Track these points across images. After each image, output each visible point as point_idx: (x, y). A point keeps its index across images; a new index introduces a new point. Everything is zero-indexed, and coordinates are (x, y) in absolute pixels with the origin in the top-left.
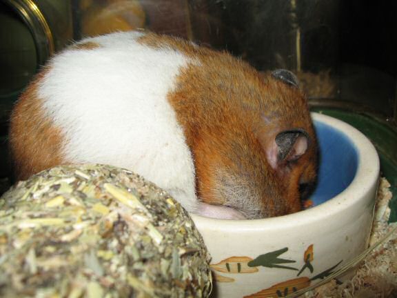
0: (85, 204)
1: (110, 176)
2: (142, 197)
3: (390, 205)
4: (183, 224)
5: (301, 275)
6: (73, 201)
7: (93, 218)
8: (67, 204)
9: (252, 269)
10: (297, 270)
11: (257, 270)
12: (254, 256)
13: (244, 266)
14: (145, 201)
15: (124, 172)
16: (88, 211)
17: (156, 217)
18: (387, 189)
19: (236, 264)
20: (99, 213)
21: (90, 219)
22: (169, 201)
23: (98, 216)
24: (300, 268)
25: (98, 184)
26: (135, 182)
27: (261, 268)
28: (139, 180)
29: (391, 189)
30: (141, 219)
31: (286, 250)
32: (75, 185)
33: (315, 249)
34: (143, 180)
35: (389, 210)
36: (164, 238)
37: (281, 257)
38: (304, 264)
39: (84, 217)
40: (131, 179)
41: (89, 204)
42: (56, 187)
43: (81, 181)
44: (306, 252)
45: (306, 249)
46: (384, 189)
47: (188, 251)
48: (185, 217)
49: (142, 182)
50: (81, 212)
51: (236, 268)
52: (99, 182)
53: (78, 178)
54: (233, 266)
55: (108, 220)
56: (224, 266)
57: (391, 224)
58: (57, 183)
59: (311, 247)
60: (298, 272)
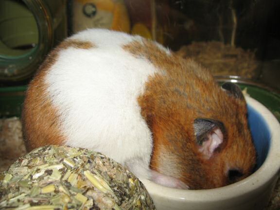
0: (70, 193)
1: (89, 162)
2: (111, 180)
4: (139, 198)
6: (61, 188)
7: (76, 206)
8: (57, 192)
14: (113, 184)
16: (72, 198)
17: (120, 199)
20: (80, 202)
21: (73, 207)
22: (130, 181)
23: (79, 204)
25: (79, 172)
26: (107, 166)
28: (110, 163)
32: (63, 171)
34: (113, 162)
39: (69, 206)
40: (103, 163)
41: (72, 192)
42: (49, 172)
43: (68, 169)
48: (141, 189)
49: (112, 165)
50: (67, 200)
52: (81, 169)
55: (86, 208)
58: (50, 168)
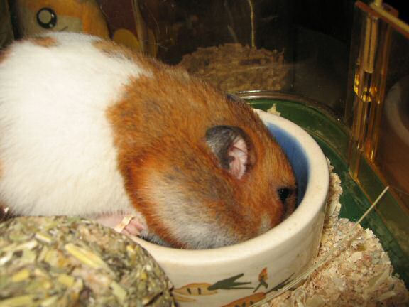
1: (71, 232)
2: (103, 251)
3: (341, 201)
4: (144, 269)
5: (257, 292)
6: (38, 272)
7: (60, 291)
8: (32, 277)
9: (212, 292)
10: (253, 288)
11: (216, 293)
12: (213, 282)
13: (204, 289)
14: (107, 256)
15: (82, 224)
16: (54, 282)
17: (118, 273)
18: (338, 185)
19: (197, 289)
20: (64, 285)
21: (56, 293)
22: (129, 248)
23: (64, 288)
24: (256, 287)
25: (59, 247)
26: (95, 234)
27: (219, 290)
28: (98, 230)
29: (341, 184)
30: (104, 280)
31: (242, 275)
32: (37, 250)
33: (269, 271)
34: (103, 228)
35: (339, 205)
36: (128, 294)
37: (237, 281)
38: (259, 283)
39: (52, 292)
40: (90, 230)
41: (53, 275)
42: (18, 254)
43: (43, 245)
44: (260, 275)
45: (260, 272)
46: (335, 186)
47: (151, 298)
48: (145, 257)
49: (102, 231)
50: (47, 285)
51: (197, 291)
52: (61, 243)
53: (39, 241)
54: (194, 290)
55: (73, 292)
56: (185, 291)
57: (341, 219)
58: (19, 248)
59: (265, 270)
60: (253, 290)
